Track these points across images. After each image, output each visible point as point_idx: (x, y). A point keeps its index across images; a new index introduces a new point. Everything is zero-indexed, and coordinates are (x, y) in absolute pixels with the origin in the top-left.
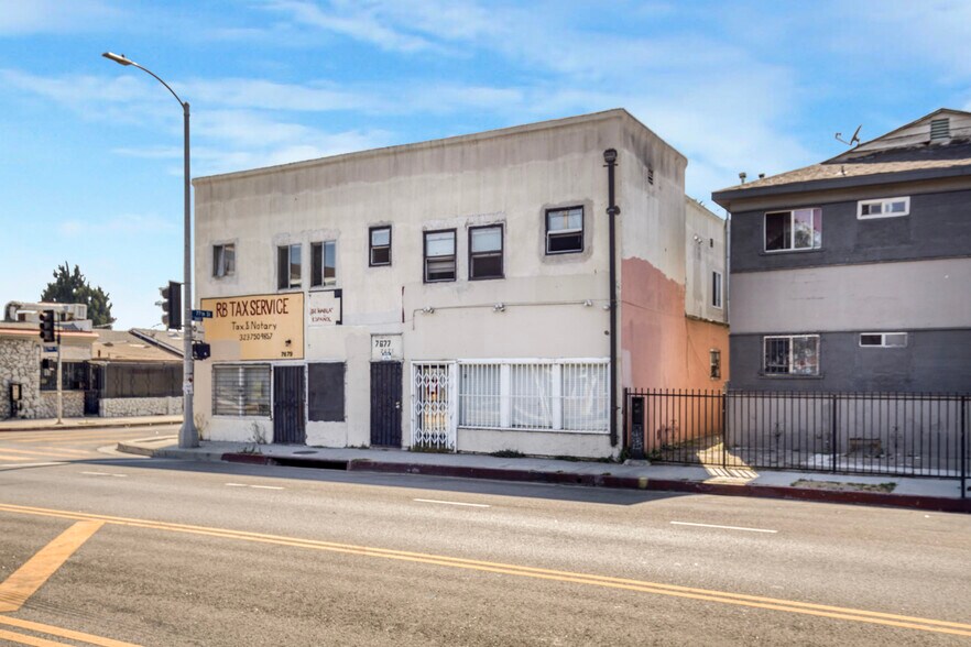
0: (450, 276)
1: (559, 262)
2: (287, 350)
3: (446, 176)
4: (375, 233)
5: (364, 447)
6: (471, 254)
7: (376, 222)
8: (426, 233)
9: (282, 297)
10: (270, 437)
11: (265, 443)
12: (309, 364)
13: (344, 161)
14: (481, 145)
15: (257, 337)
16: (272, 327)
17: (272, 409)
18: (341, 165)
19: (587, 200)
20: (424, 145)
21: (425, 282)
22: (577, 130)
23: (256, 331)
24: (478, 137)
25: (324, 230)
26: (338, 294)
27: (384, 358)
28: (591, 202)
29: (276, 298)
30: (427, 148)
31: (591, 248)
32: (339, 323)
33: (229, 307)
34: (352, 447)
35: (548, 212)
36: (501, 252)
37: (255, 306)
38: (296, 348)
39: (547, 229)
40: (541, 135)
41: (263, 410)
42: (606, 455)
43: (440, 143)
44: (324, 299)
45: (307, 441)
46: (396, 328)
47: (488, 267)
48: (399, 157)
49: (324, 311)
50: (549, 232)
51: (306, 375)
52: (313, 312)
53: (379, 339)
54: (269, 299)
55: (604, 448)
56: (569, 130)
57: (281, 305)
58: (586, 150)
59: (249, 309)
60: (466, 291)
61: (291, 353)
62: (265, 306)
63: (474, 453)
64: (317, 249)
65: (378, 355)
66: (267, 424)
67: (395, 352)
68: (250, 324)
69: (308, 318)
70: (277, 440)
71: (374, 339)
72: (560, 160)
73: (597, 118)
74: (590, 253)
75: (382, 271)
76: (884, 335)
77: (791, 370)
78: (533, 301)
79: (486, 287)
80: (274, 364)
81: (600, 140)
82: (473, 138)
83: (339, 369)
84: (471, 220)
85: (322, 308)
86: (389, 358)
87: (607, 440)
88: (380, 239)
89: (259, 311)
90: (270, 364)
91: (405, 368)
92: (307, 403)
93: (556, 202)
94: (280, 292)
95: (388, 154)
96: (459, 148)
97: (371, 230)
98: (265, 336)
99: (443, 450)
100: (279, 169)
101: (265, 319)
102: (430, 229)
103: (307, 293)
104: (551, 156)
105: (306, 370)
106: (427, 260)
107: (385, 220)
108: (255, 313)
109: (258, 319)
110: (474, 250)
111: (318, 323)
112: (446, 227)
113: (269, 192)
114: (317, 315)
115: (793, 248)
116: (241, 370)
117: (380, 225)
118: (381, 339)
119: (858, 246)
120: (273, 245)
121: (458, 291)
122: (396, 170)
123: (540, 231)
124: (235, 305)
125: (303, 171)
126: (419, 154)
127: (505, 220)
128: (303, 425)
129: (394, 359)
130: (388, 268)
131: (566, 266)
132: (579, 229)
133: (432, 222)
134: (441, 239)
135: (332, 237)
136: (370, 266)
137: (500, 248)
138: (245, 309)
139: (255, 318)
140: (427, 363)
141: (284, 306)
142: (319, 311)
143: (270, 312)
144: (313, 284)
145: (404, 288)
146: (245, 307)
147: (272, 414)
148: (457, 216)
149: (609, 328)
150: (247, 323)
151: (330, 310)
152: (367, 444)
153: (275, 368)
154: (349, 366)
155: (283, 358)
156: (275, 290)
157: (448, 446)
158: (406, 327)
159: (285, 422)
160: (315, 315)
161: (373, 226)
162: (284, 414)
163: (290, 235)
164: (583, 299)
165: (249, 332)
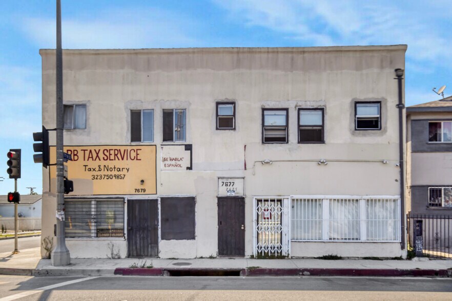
0: (283, 140)
1: (364, 135)
2: (140, 187)
3: (279, 73)
4: (220, 106)
5: (211, 257)
6: (299, 126)
7: (222, 98)
8: (264, 110)
9: (135, 148)
10: (124, 253)
11: (119, 258)
12: (162, 199)
13: (194, 53)
14: (306, 55)
15: (109, 177)
16: (125, 171)
17: (126, 232)
18: (191, 55)
19: (383, 98)
20: (262, 50)
21: (263, 143)
22: (376, 54)
23: (109, 173)
24: (306, 50)
25: (175, 101)
26: (189, 147)
27: (229, 194)
28: (386, 100)
29: (129, 148)
30: (264, 52)
31: (386, 128)
32: (190, 168)
33: (81, 154)
34: (202, 258)
35: (357, 103)
36: (323, 126)
37: (108, 154)
38: (149, 186)
39: (356, 114)
40: (351, 54)
41: (116, 232)
42: (399, 256)
43: (275, 50)
44: (175, 150)
45: (160, 255)
46: (240, 173)
47: (312, 135)
48: (241, 56)
49: (176, 159)
50: (357, 116)
51: (159, 206)
52: (165, 160)
53: (225, 181)
54: (122, 149)
55: (397, 251)
56: (370, 54)
57: (133, 154)
58: (382, 67)
59: (101, 155)
60: (294, 149)
61: (144, 190)
62: (120, 154)
63: (303, 258)
64: (168, 115)
65: (224, 192)
66: (121, 245)
67: (238, 190)
68: (102, 167)
69: (161, 165)
70: (130, 256)
71: (221, 181)
72: (364, 72)
73: (391, 48)
74: (386, 131)
75: (226, 134)
77: (443, 205)
78: (345, 159)
79: (311, 150)
80: (127, 198)
81: (391, 62)
82: (302, 50)
83: (189, 203)
84: (300, 104)
85: (173, 157)
86: (233, 194)
87: (399, 246)
88: (226, 111)
89: (112, 157)
90: (124, 198)
91: (247, 201)
92: (160, 226)
93: (362, 98)
94: (134, 143)
95: (232, 53)
96: (290, 55)
97: (218, 104)
98: (117, 177)
99: (281, 257)
100: (133, 52)
101: (118, 163)
102: (267, 107)
103: (159, 147)
104: (358, 68)
105: (159, 202)
106: (264, 128)
107: (230, 98)
108: (108, 158)
109: (110, 164)
110: (301, 124)
111: (167, 168)
112: (280, 107)
113: (122, 68)
114: (169, 162)
116: (93, 202)
117: (226, 101)
118: (227, 181)
120: (126, 108)
121: (290, 151)
122: (238, 64)
123: (351, 115)
124: (87, 153)
125: (155, 56)
126: (257, 56)
127: (325, 106)
128: (156, 243)
129: (237, 195)
130: (232, 131)
131: (369, 138)
132: (379, 116)
133: (269, 103)
134: (275, 115)
135: (181, 107)
136: (217, 129)
137: (321, 124)
138: (97, 156)
139: (108, 163)
140: (266, 198)
141: (137, 154)
142: (171, 160)
143: (123, 159)
144: (164, 140)
145: (245, 146)
146: (97, 154)
147: (126, 236)
148: (288, 100)
149: (398, 178)
150: (99, 166)
151: (181, 159)
152: (215, 255)
153: (128, 201)
154: (198, 200)
155: (137, 193)
156: (129, 142)
157: (284, 254)
158: (247, 174)
159: (138, 242)
160: (166, 162)
161: (220, 101)
162: (138, 236)
163: (142, 102)
164: (381, 159)
165: (102, 173)
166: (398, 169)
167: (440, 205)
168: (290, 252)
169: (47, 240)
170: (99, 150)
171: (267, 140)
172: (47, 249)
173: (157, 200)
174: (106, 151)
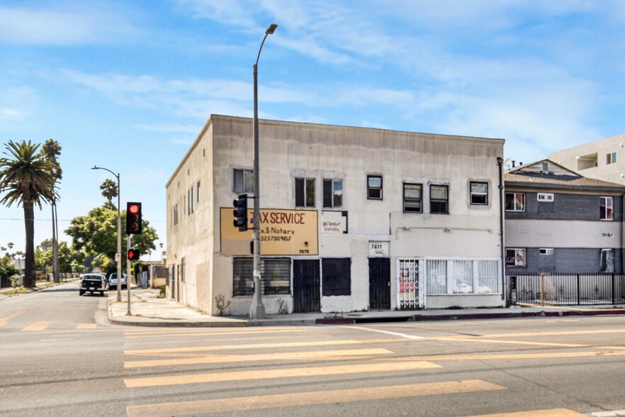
0: (418, 210)
1: (477, 209)
2: (304, 248)
3: (416, 153)
4: (370, 179)
5: (364, 311)
6: (431, 199)
7: (372, 172)
8: (404, 184)
9: (300, 212)
10: (290, 308)
11: (287, 313)
12: (323, 259)
14: (435, 141)
15: (276, 239)
16: (290, 233)
17: (292, 289)
19: (489, 180)
21: (404, 212)
22: (484, 145)
23: (276, 235)
24: (435, 136)
25: (334, 172)
26: (345, 214)
27: (377, 255)
28: (491, 181)
29: (294, 213)
31: (491, 203)
32: (346, 232)
34: (356, 311)
35: (471, 182)
36: (447, 200)
37: (275, 217)
38: (312, 248)
39: (471, 191)
40: (467, 143)
41: (285, 290)
42: (500, 305)
43: (413, 134)
44: (333, 216)
45: (322, 310)
46: (386, 238)
47: (440, 207)
48: (387, 136)
49: (334, 224)
50: (472, 193)
51: (321, 266)
52: (325, 224)
53: (374, 244)
54: (288, 213)
55: (500, 301)
56: (480, 144)
57: (298, 218)
58: (488, 155)
59: (269, 218)
60: (427, 219)
61: (308, 251)
62: (286, 218)
64: (327, 184)
65: (373, 254)
66: (288, 300)
67: (384, 252)
68: (270, 229)
69: (322, 228)
70: (295, 311)
71: (371, 244)
72: (477, 158)
73: (494, 141)
74: (491, 206)
75: (375, 203)
76: (547, 250)
77: (516, 264)
78: (464, 227)
79: (438, 219)
80: (293, 258)
81: (494, 152)
83: (347, 262)
84: (431, 180)
85: (332, 222)
86: (381, 256)
87: (501, 297)
88: (375, 184)
89: (279, 220)
90: (290, 258)
91: (392, 261)
92: (321, 284)
93: (475, 178)
94: (298, 208)
95: (379, 133)
96: (424, 140)
97: (369, 176)
98: (284, 239)
99: (418, 308)
101: (285, 226)
102: (407, 182)
103: (320, 212)
104: (472, 154)
105: (321, 262)
106: (405, 199)
107: (378, 172)
108: (275, 221)
109: (277, 226)
110: (433, 197)
111: (327, 232)
112: (416, 182)
113: (288, 138)
114: (328, 226)
115: (515, 210)
116: (262, 262)
117: (375, 174)
118: (376, 244)
119: (538, 212)
120: (291, 176)
121: (424, 219)
122: (384, 144)
123: (467, 192)
125: (316, 130)
127: (449, 184)
128: (318, 299)
129: (384, 256)
130: (380, 201)
131: (479, 211)
132: (486, 194)
133: (407, 178)
134: (413, 189)
135: (339, 177)
136: (368, 199)
137: (446, 198)
138: (266, 219)
139: (275, 225)
140: (407, 259)
141: (301, 218)
142: (331, 224)
143: (288, 222)
144: (324, 206)
145: (390, 214)
146: (266, 217)
147: (292, 293)
148: (423, 177)
149: (500, 244)
150: (267, 228)
151: (339, 224)
152: (366, 309)
153: (294, 261)
154: (353, 260)
155: (301, 254)
156: (294, 207)
157: (420, 306)
158: (392, 238)
159: (303, 298)
160: (327, 227)
161: (370, 174)
162: (302, 293)
163: (305, 171)
164: (488, 228)
165: (270, 235)
166: (500, 237)
167: (513, 264)
168: (425, 304)
169: (218, 298)
170: (267, 214)
171: (407, 210)
172: (219, 307)
173: (319, 260)
174: (273, 215)
